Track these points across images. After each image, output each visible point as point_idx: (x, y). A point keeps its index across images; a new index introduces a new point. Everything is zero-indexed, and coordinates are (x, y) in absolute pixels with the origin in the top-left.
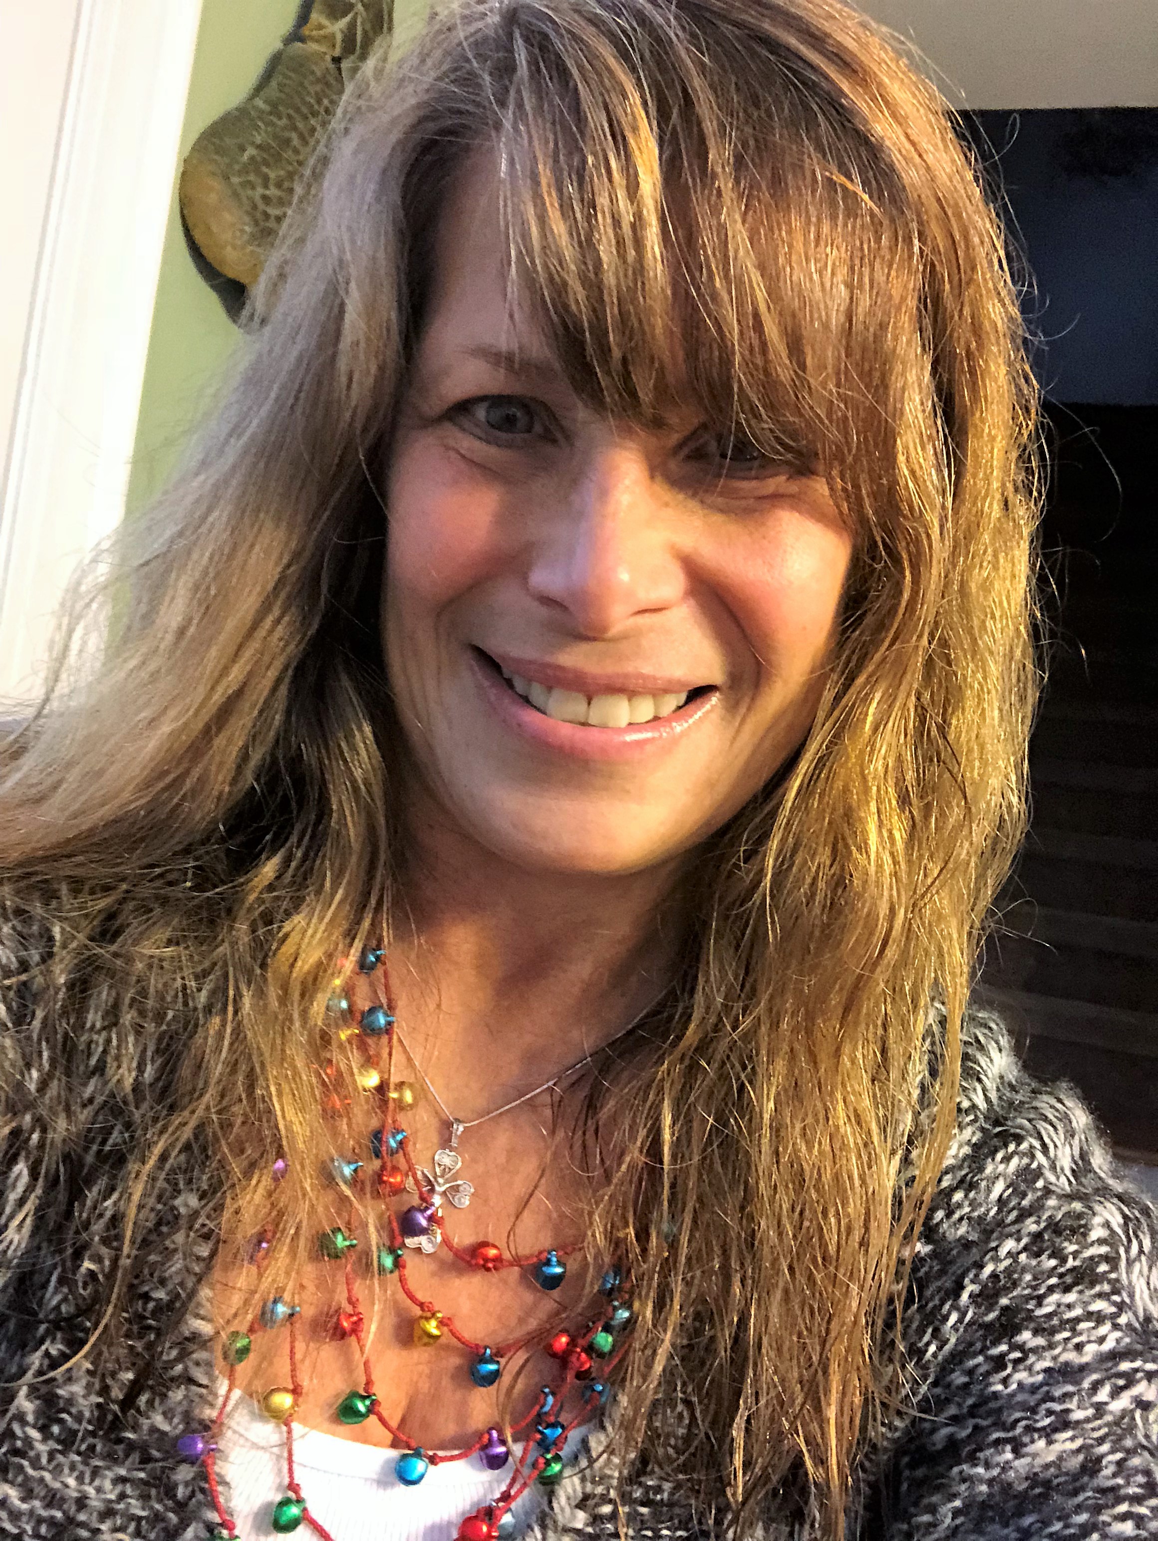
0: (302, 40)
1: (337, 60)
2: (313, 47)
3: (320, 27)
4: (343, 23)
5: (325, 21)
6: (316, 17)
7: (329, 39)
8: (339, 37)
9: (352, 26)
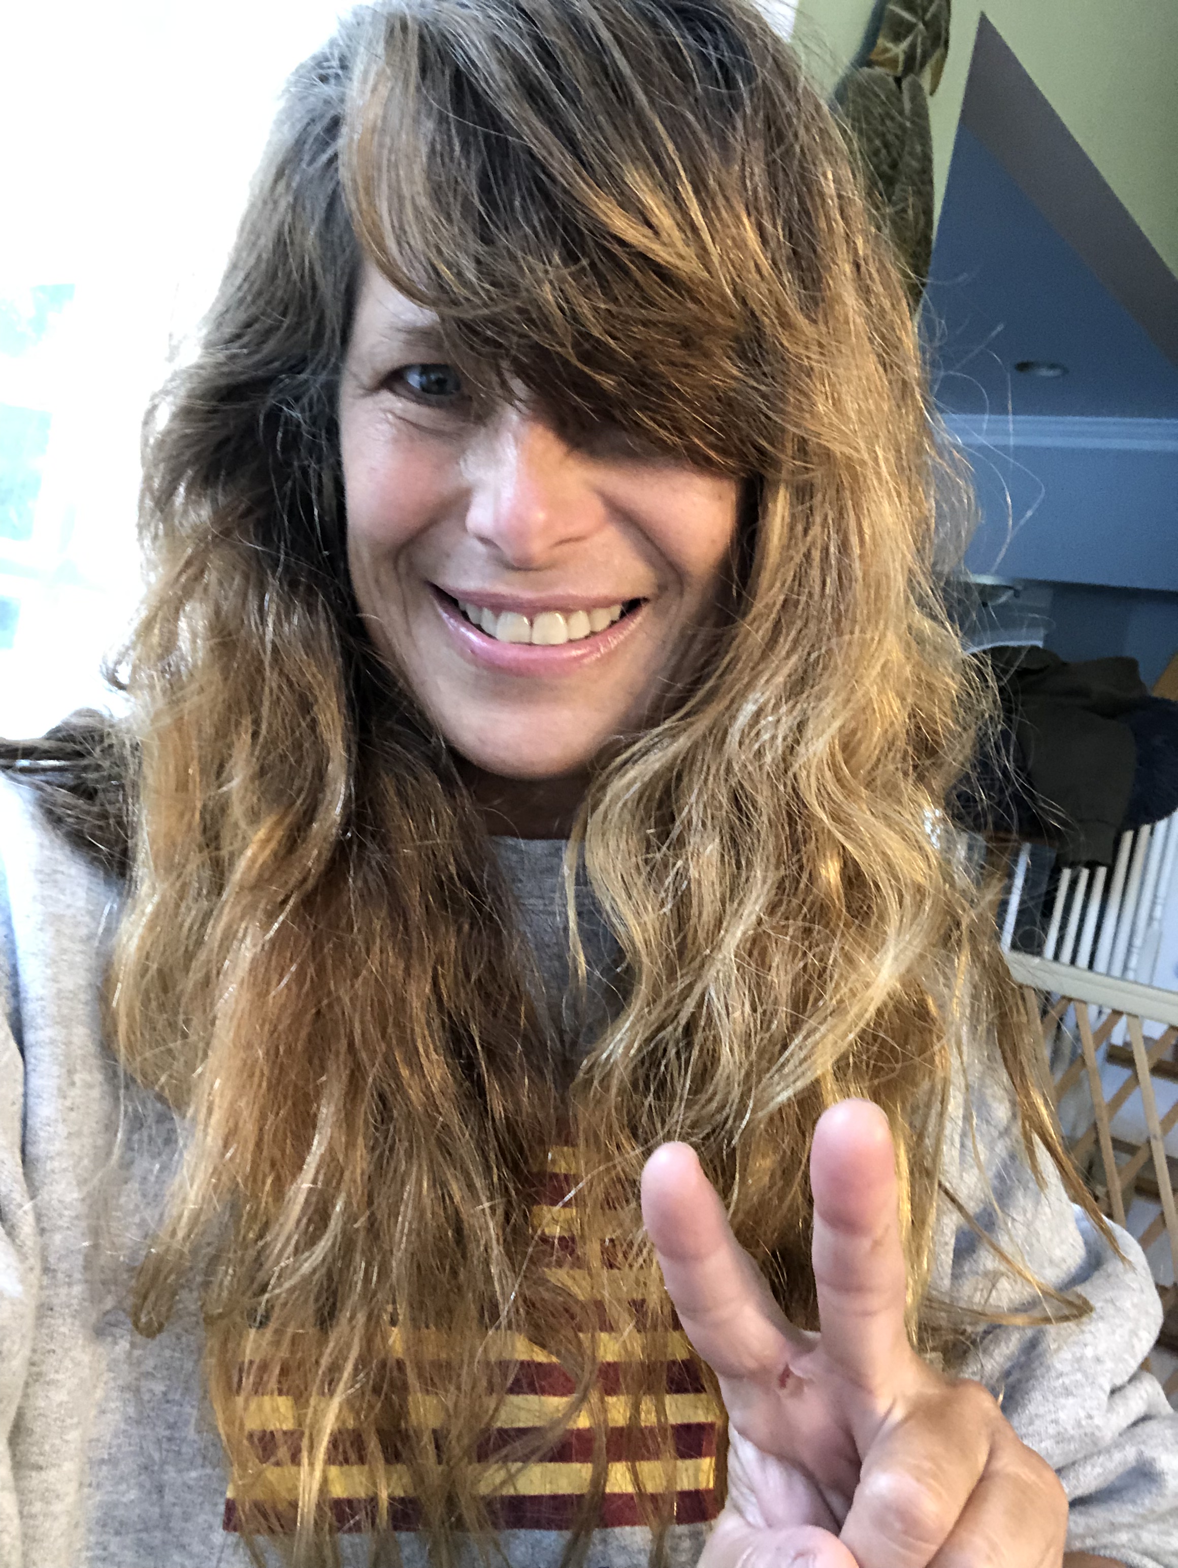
0: (870, 64)
1: (898, 81)
2: (878, 70)
3: (886, 50)
4: (905, 45)
5: (890, 45)
6: (882, 42)
7: (893, 62)
8: (901, 58)
9: (913, 46)
